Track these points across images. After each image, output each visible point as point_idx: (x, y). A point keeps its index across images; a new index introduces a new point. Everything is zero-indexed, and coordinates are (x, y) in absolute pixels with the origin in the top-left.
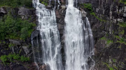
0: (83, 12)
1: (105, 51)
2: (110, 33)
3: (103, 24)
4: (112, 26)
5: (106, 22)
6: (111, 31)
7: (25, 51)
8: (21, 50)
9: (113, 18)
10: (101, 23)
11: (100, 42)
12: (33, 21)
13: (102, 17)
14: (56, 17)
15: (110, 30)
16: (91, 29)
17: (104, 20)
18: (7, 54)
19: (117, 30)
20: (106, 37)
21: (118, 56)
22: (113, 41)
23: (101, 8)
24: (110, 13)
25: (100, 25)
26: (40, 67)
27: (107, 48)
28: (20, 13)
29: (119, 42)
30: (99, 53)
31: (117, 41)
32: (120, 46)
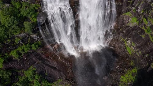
1: (127, 29)
2: (139, 11)
4: (143, 3)
6: (140, 9)
7: (34, 38)
11: (123, 17)
12: (35, 2)
15: (139, 7)
19: (148, 12)
20: (132, 13)
21: (139, 43)
22: (139, 24)
26: (53, 47)
27: (130, 27)
29: (145, 29)
30: (120, 28)
31: (142, 27)
32: (143, 35)
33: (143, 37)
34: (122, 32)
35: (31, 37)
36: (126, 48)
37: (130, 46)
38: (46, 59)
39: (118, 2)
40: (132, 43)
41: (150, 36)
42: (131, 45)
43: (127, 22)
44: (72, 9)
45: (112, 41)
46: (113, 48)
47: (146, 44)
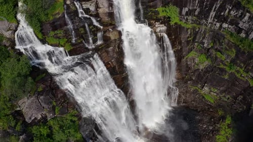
1: (196, 73)
2: (205, 45)
5: (199, 28)
6: (207, 42)
9: (214, 20)
10: (189, 30)
11: (187, 61)
13: (192, 21)
14: (107, 69)
15: (205, 41)
17: (195, 25)
20: (196, 51)
21: (223, 87)
22: (212, 61)
23: (193, 6)
24: (211, 14)
25: (188, 35)
27: (200, 70)
29: (225, 67)
31: (220, 65)
32: (225, 75)
33: (226, 77)
34: (191, 79)
36: (203, 97)
37: (210, 93)
39: (176, 47)
40: (212, 88)
41: (236, 74)
42: (211, 91)
43: (193, 64)
44: (122, 89)
45: (179, 96)
46: (184, 104)
47: (234, 84)
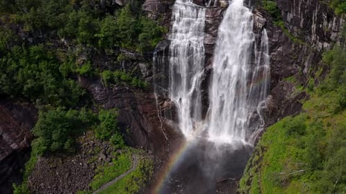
0: (257, 17)
1: (286, 105)
3: (297, 48)
5: (302, 45)
7: (142, 71)
8: (136, 68)
9: (317, 39)
10: (293, 45)
11: (283, 85)
12: (164, 24)
13: (298, 34)
16: (270, 54)
17: (300, 41)
18: (113, 70)
19: (316, 67)
23: (297, 13)
24: (313, 27)
26: (161, 103)
27: (290, 101)
28: (145, 7)
30: (277, 107)
35: (139, 66)
38: (141, 113)
43: (288, 93)
45: (261, 134)
